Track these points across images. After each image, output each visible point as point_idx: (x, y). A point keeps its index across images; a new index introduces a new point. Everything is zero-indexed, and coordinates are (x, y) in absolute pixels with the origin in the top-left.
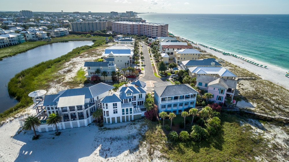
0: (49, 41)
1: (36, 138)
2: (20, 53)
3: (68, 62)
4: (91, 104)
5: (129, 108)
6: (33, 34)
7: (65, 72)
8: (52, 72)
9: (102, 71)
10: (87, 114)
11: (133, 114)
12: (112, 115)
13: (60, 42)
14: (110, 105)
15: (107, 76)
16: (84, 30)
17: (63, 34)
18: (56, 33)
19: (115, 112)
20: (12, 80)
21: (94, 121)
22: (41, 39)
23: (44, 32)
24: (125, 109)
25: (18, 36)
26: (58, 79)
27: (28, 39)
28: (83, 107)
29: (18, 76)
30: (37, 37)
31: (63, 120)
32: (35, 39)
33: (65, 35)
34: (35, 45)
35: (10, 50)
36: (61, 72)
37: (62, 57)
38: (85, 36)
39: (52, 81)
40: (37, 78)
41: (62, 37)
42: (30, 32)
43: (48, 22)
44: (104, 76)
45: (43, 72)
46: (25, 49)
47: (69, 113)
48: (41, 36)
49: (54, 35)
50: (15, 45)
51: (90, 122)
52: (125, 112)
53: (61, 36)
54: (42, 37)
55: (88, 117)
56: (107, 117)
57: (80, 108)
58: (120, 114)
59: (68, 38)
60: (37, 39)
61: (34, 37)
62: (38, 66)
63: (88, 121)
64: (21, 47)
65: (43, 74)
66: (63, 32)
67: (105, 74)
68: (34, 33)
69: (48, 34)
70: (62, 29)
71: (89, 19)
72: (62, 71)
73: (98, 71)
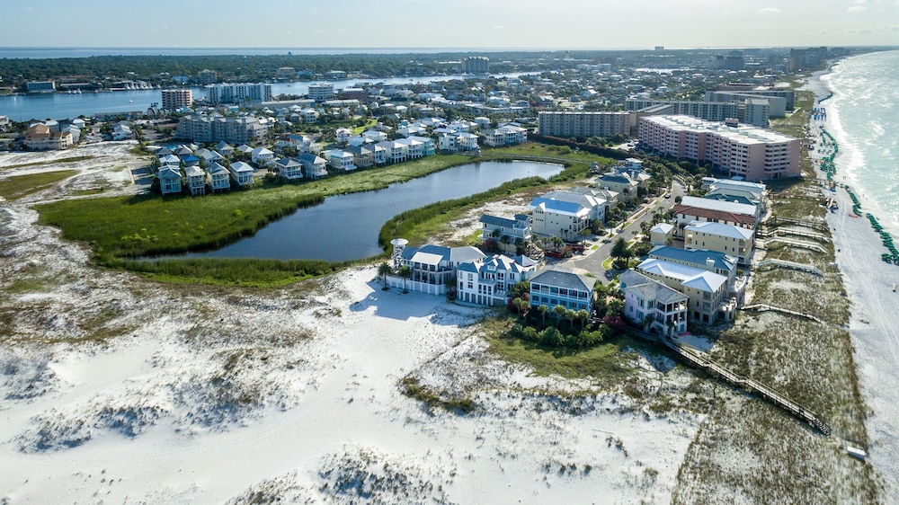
0: (475, 157)
1: (385, 289)
2: (417, 177)
3: (476, 208)
4: (447, 269)
5: (487, 286)
6: (452, 140)
7: (459, 226)
8: (443, 221)
9: (504, 233)
10: (440, 281)
11: (492, 297)
12: (466, 289)
13: (495, 161)
14: (465, 274)
15: (508, 243)
17: (510, 142)
18: (497, 138)
19: (470, 286)
20: (388, 223)
21: (448, 293)
22: (462, 150)
23: (472, 136)
24: (483, 285)
25: (425, 143)
26: (442, 234)
27: (441, 148)
28: (436, 268)
29: (397, 219)
30: (457, 145)
31: (414, 278)
32: (453, 148)
33: (513, 144)
34: (447, 164)
35: (404, 170)
36: (453, 224)
37: (473, 197)
38: (557, 150)
39: (434, 235)
40: (418, 226)
41: (508, 147)
42: (448, 134)
43: (505, 99)
44: (505, 243)
45: (430, 218)
46: (427, 170)
47: (428, 272)
48: (465, 143)
49: (492, 143)
50: (417, 159)
51: (443, 292)
52: (482, 290)
54: (467, 146)
55: (440, 283)
56: (460, 291)
57: (432, 268)
58: (475, 290)
60: (457, 149)
61: (452, 145)
62: (429, 207)
63: (440, 289)
64: (424, 165)
65: (428, 222)
66: (513, 137)
67: (506, 239)
68: (454, 137)
69: (481, 141)
70: (513, 130)
72: (457, 222)
73: (496, 233)
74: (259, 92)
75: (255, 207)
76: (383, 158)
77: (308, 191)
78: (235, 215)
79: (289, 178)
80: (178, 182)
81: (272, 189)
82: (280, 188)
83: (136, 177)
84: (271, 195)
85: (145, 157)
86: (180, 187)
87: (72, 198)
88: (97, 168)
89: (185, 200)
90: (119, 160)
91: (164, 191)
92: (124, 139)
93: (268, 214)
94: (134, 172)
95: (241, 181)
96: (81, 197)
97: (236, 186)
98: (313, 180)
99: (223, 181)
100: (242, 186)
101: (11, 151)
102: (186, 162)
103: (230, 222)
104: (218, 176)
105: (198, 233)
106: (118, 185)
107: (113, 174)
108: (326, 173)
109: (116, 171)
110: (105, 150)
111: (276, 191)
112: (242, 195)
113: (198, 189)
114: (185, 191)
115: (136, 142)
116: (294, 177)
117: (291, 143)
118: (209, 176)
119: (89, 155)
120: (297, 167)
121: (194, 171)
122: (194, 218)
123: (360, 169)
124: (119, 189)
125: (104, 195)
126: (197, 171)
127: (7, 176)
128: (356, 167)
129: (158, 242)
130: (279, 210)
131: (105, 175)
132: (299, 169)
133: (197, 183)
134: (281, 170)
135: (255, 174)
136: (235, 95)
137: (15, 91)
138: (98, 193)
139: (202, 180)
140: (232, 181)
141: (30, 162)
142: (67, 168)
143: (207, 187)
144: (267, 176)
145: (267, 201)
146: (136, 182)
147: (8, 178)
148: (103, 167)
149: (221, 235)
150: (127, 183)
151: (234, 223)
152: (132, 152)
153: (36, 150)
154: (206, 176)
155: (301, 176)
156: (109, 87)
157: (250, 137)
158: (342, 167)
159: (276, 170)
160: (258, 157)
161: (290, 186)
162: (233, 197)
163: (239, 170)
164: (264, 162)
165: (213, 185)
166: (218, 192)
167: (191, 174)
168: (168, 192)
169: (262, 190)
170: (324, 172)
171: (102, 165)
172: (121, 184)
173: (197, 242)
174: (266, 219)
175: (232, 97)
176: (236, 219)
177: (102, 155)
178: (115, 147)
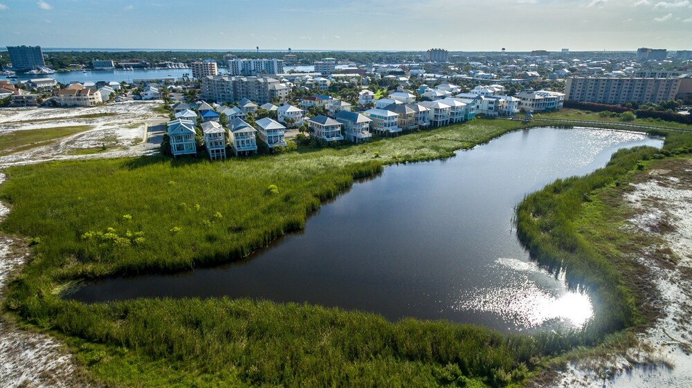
0: (526, 122)
2: (479, 143)
6: (492, 103)
13: (551, 126)
16: (601, 100)
17: (549, 107)
18: (536, 103)
22: (504, 114)
23: (513, 99)
25: (468, 104)
30: (497, 108)
33: (554, 110)
38: (618, 116)
41: (549, 113)
42: (485, 97)
43: (493, 74)
48: (505, 107)
49: (530, 107)
50: (460, 123)
53: (546, 111)
54: (507, 110)
59: (566, 118)
60: (496, 114)
61: (490, 108)
66: (552, 102)
68: (495, 100)
70: (552, 94)
71: (585, 70)
74: (273, 67)
75: (295, 180)
76: (426, 120)
77: (357, 158)
78: (268, 193)
79: (328, 140)
80: (192, 140)
81: (310, 154)
82: (318, 153)
83: (151, 135)
84: (312, 161)
85: (165, 115)
86: (194, 147)
87: (65, 158)
88: (113, 124)
89: (200, 166)
90: (139, 116)
91: (176, 153)
92: (152, 99)
93: (318, 192)
94: (150, 129)
95: (270, 142)
96: (75, 157)
97: (264, 149)
98: (355, 143)
99: (248, 141)
100: (271, 149)
101: (39, 107)
102: (203, 118)
103: (263, 206)
104: (242, 134)
105: (214, 229)
106: (126, 143)
107: (127, 130)
108: (370, 135)
109: (130, 128)
110: (130, 108)
111: (317, 156)
112: (273, 160)
113: (218, 151)
114: (201, 154)
115: (162, 101)
116: (334, 139)
117: (317, 103)
118: (231, 135)
119: (113, 112)
120: (336, 126)
121: (212, 127)
122: (209, 197)
123: (406, 132)
124: (125, 148)
125: (104, 155)
126: (215, 127)
127: (16, 130)
128: (401, 130)
129: (143, 246)
130: (331, 187)
131: (117, 132)
132: (339, 129)
133: (216, 143)
134: (316, 129)
135: (286, 135)
136: (253, 68)
137: (84, 68)
138: (100, 151)
139: (222, 138)
140: (259, 141)
141: (51, 116)
142: (83, 124)
143: (229, 148)
144: (299, 137)
145: (308, 171)
146: (149, 140)
147: (14, 132)
148: (119, 124)
149: (251, 236)
150: (137, 141)
151: (270, 207)
152: (155, 110)
153: (66, 106)
154: (226, 134)
155: (342, 138)
156: (155, 66)
157: (273, 97)
158: (385, 129)
159: (311, 130)
160: (286, 115)
161: (331, 151)
162: (262, 162)
163: (267, 128)
164: (293, 121)
165: (235, 146)
166: (243, 156)
167: (207, 131)
168: (180, 153)
169: (298, 154)
170: (367, 134)
171: (120, 121)
172: (130, 142)
173: (210, 249)
174: (316, 201)
175: (250, 71)
176: (272, 201)
177: (126, 112)
178: (141, 105)
